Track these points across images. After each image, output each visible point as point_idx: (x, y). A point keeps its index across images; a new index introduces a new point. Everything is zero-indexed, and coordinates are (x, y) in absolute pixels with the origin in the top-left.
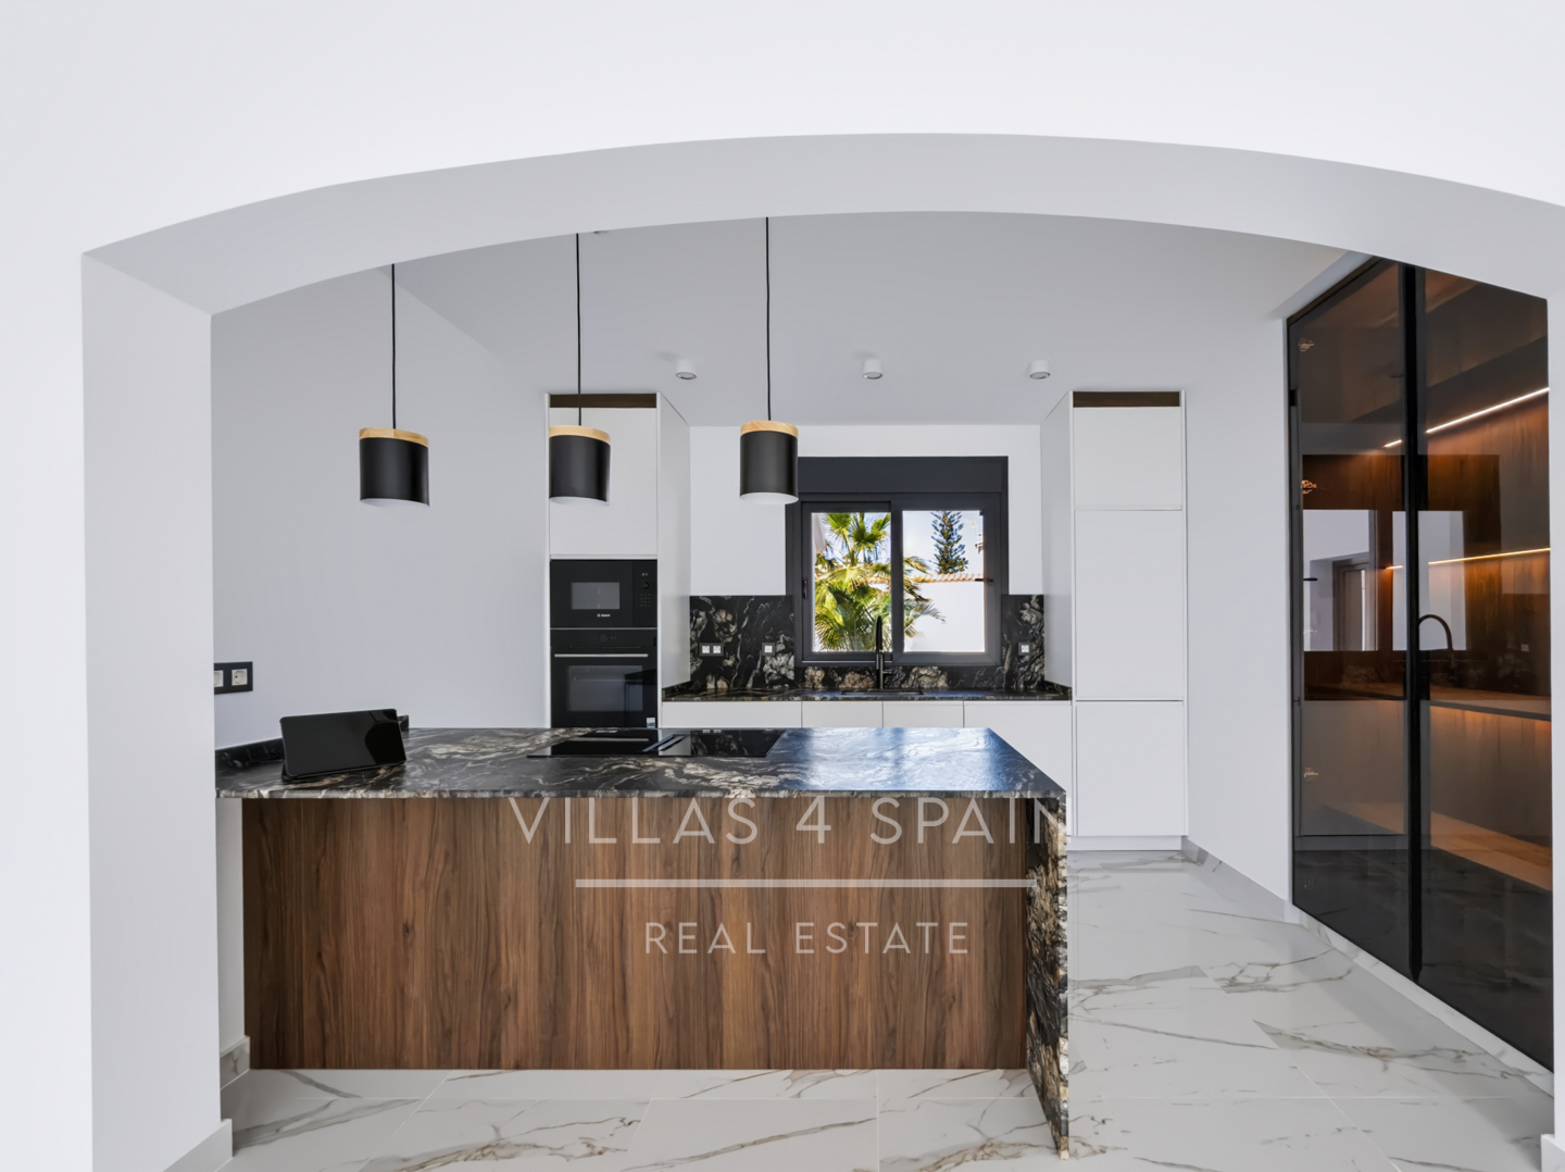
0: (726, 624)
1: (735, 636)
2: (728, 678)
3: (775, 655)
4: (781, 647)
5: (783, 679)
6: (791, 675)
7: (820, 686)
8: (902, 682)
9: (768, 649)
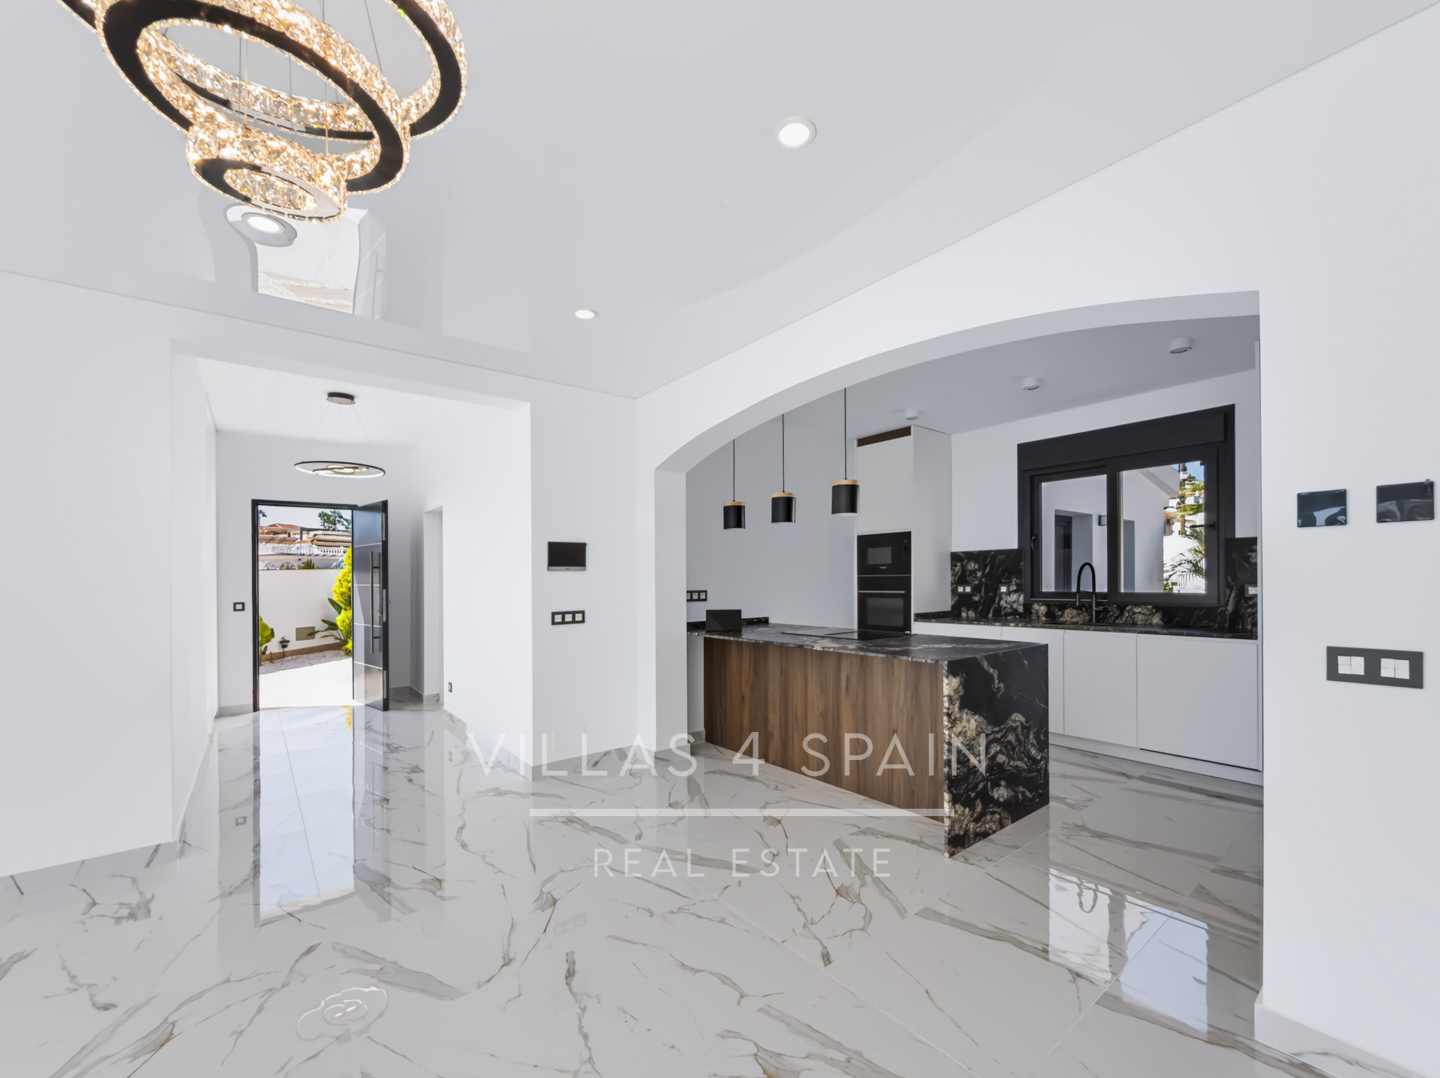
0: (974, 572)
1: (980, 580)
2: (975, 610)
3: (1009, 593)
4: (1013, 588)
5: (1015, 612)
6: (1021, 609)
7: (1044, 619)
8: (1117, 618)
9: (1004, 589)
